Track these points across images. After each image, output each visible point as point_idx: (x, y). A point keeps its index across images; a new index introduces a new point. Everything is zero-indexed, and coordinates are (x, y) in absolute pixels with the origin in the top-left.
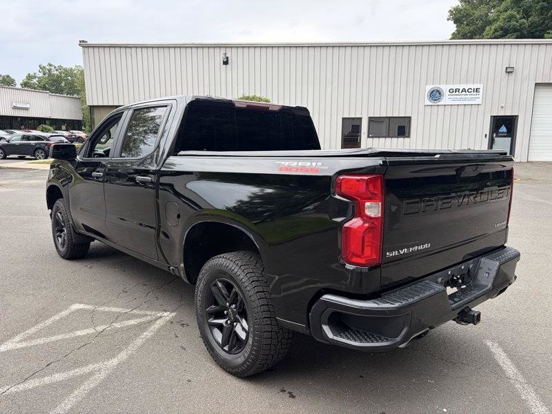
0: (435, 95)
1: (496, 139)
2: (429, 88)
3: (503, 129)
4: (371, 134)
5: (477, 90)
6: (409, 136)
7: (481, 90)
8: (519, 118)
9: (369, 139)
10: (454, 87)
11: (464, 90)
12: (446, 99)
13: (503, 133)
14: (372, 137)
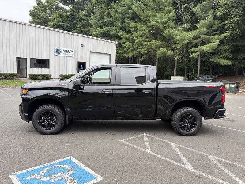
0: (58, 51)
1: (80, 70)
2: (56, 48)
3: (82, 67)
4: (32, 66)
5: (73, 51)
6: (49, 68)
7: (74, 52)
8: (86, 63)
9: (31, 68)
10: (65, 49)
11: (68, 51)
12: (62, 54)
13: (82, 68)
14: (32, 67)
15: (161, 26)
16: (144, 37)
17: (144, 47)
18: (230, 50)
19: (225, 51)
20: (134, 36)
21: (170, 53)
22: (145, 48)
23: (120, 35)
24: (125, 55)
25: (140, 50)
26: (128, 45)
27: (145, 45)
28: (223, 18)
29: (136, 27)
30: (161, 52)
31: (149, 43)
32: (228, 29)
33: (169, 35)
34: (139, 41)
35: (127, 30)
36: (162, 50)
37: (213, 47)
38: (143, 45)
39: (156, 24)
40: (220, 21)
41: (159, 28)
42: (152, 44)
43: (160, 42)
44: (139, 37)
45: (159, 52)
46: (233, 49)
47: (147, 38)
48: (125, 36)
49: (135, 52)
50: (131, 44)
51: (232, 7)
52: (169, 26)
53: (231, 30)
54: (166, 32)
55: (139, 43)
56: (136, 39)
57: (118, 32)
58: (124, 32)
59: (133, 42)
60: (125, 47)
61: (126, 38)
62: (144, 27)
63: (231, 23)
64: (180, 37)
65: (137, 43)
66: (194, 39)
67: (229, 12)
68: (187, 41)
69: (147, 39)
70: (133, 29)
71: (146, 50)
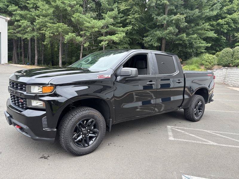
15: (69, 9)
16: (48, 17)
17: (49, 29)
18: (129, 42)
19: (125, 42)
20: (33, 14)
21: (79, 39)
22: (50, 31)
23: (12, 9)
24: (19, 35)
25: (43, 31)
26: (25, 24)
27: (50, 27)
28: (125, 13)
29: (35, 4)
30: (70, 37)
31: (55, 25)
32: (130, 23)
33: (78, 20)
34: (42, 22)
35: (22, 6)
36: (71, 35)
37: (120, 38)
38: (47, 27)
39: (63, 6)
40: (123, 15)
41: (66, 10)
42: (59, 27)
43: (68, 26)
44: (41, 17)
45: (67, 37)
46: (131, 41)
47: (51, 19)
48: (18, 12)
49: (35, 34)
50: (29, 24)
51: (133, 5)
52: (77, 11)
53: (132, 25)
54: (74, 16)
55: (41, 24)
56: (37, 18)
57: (8, 6)
58: (17, 7)
59: (32, 21)
60: (20, 26)
61: (21, 15)
62: (47, 6)
63: (132, 19)
64: (90, 24)
65: (38, 23)
66: (102, 28)
67: (130, 8)
68: (97, 29)
69: (52, 21)
70: (31, 6)
71: (52, 33)
